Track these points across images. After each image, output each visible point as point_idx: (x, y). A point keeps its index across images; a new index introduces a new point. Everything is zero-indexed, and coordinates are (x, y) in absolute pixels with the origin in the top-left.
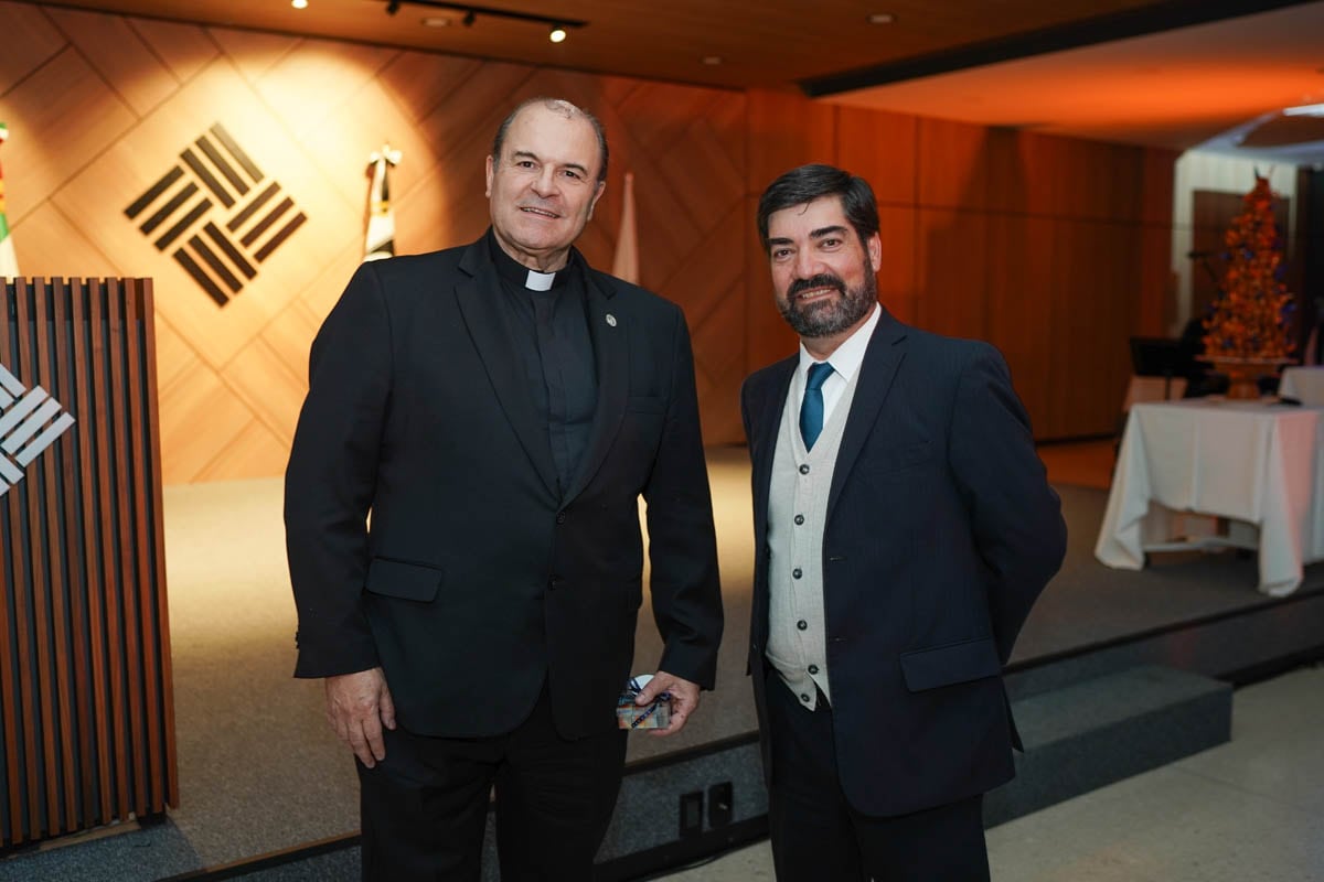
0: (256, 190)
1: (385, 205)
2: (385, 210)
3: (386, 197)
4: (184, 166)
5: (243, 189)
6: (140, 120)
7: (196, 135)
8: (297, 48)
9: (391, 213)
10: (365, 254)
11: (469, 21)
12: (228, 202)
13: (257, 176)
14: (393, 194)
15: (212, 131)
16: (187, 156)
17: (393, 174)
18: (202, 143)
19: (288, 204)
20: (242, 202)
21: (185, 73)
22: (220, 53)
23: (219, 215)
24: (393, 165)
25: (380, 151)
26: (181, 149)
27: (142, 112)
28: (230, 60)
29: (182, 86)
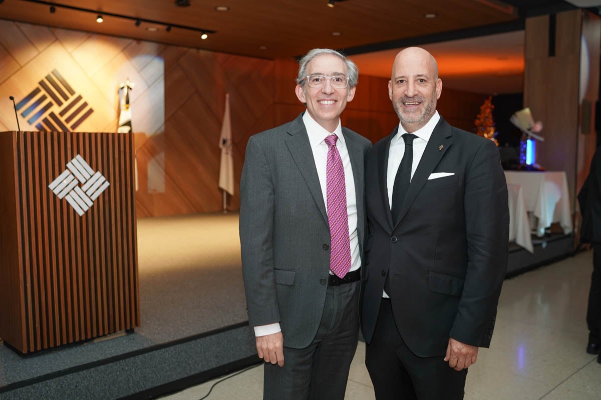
0: (72, 99)
1: (128, 106)
2: (127, 108)
3: (128, 102)
4: (41, 88)
5: (66, 98)
6: (21, 67)
7: (46, 74)
8: (89, 38)
9: (130, 109)
10: (118, 126)
11: (168, 30)
12: (60, 104)
13: (72, 93)
14: (131, 101)
15: (52, 72)
16: (42, 83)
17: (131, 93)
18: (48, 78)
19: (85, 104)
20: (66, 104)
21: (41, 48)
22: (56, 39)
23: (56, 109)
24: (131, 89)
25: (125, 82)
26: (39, 80)
27: (22, 64)
28: (61, 43)
29: (40, 53)
